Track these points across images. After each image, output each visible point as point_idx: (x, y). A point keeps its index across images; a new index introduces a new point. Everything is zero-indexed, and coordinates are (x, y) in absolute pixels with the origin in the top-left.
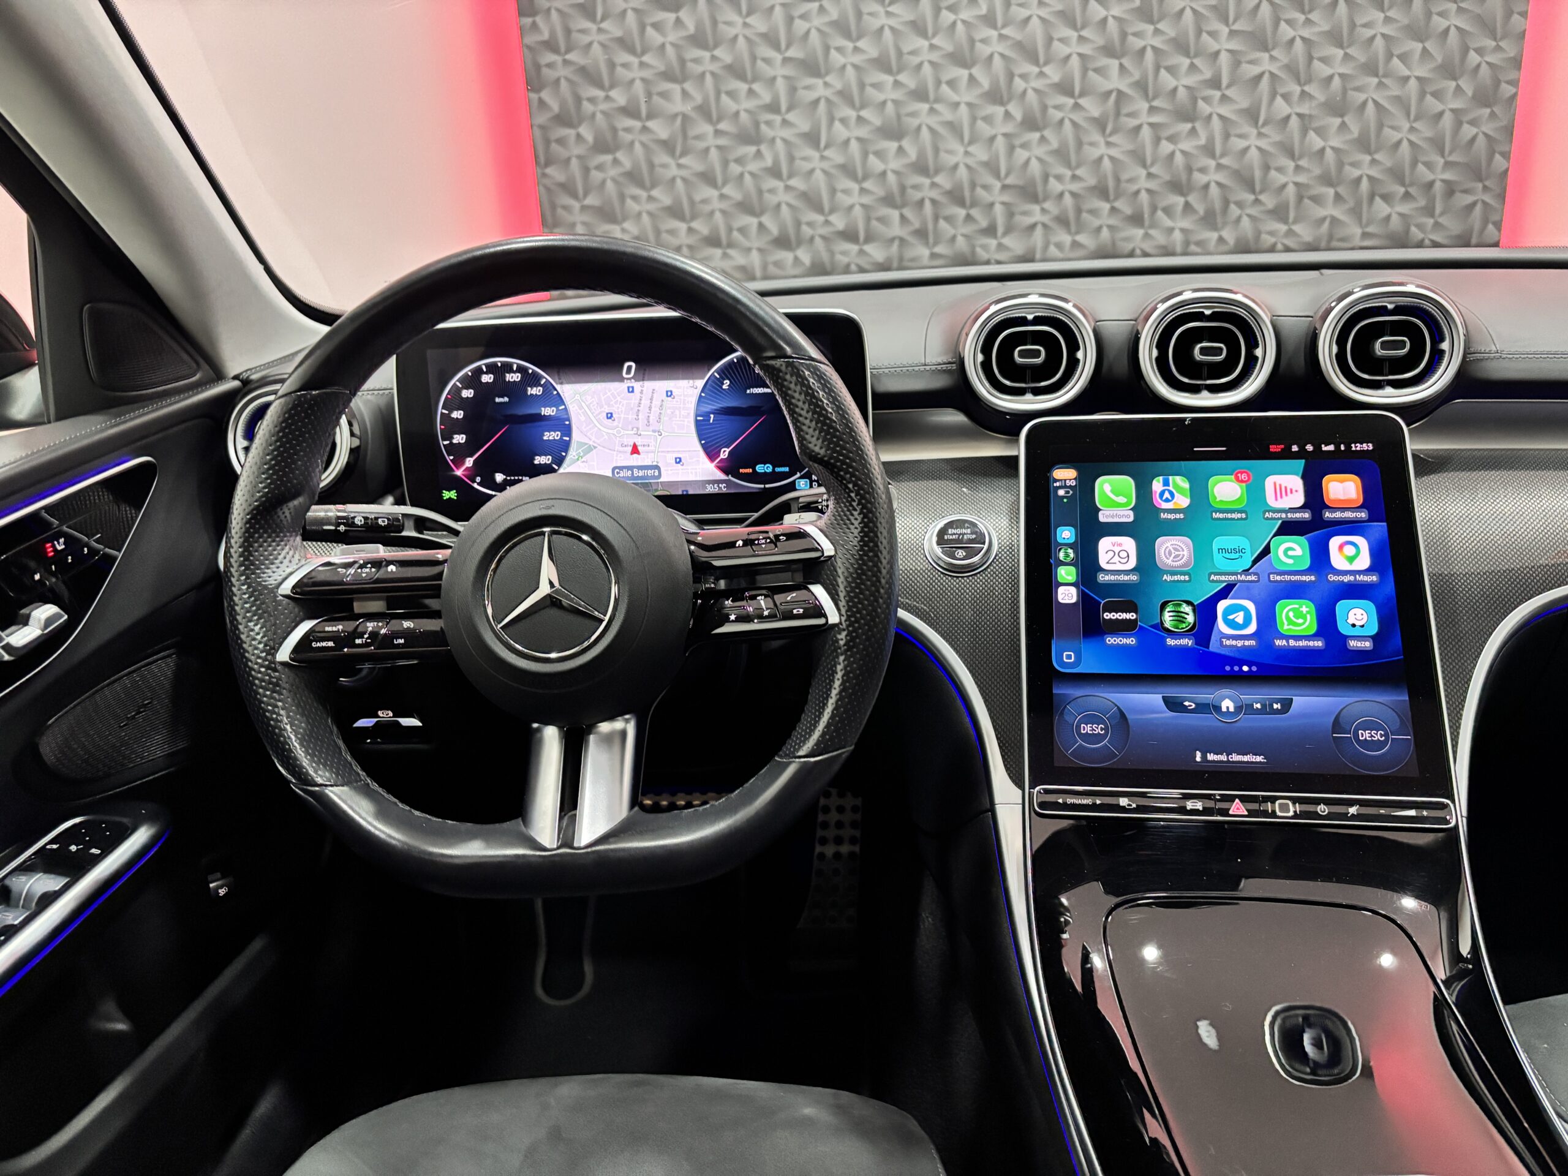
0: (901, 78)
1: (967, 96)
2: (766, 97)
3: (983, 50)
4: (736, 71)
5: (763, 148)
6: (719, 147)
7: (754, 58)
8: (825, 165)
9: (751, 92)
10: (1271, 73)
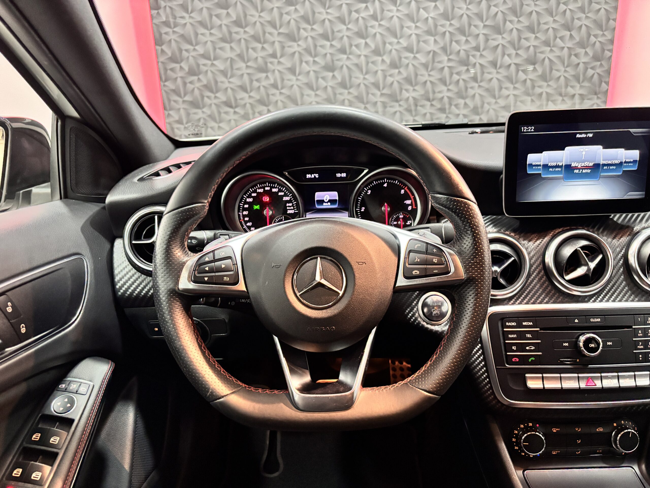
0: (333, 43)
1: (365, 52)
2: (270, 51)
3: (372, 31)
4: (256, 38)
5: (269, 75)
6: (248, 74)
7: (264, 33)
8: (299, 83)
9: (263, 48)
10: (503, 45)
